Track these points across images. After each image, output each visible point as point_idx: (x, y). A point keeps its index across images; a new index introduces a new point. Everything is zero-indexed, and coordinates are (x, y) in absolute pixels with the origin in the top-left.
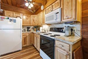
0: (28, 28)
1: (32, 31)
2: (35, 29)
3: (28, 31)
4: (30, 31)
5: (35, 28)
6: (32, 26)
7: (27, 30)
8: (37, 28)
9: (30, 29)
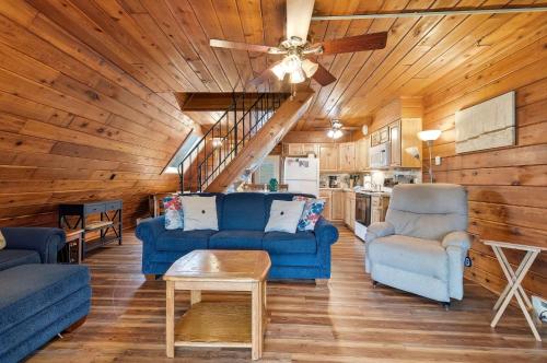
0: (332, 178)
1: (343, 186)
2: (352, 181)
3: (330, 186)
4: (335, 186)
5: (351, 178)
6: (342, 173)
7: (328, 183)
8: (356, 177)
9: (336, 182)
